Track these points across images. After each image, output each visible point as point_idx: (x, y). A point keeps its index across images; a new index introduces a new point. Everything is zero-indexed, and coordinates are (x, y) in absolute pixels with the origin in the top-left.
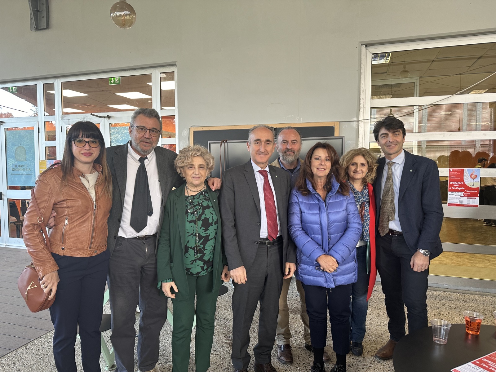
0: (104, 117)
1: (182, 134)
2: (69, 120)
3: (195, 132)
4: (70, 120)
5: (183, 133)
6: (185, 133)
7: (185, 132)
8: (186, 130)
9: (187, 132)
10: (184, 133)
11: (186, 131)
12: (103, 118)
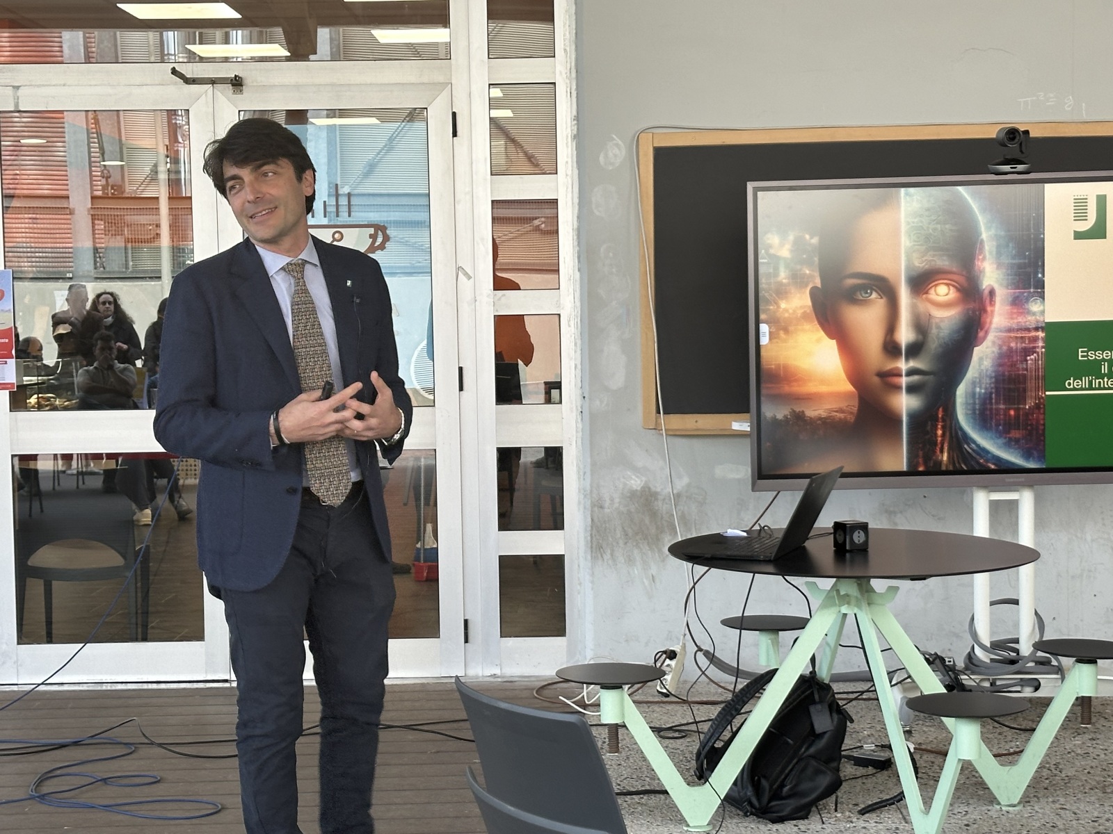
0: (213, 82)
1: (602, 159)
2: (17, 88)
3: (664, 157)
4: (20, 92)
5: (606, 156)
6: (615, 156)
7: (616, 151)
8: (620, 142)
9: (624, 152)
10: (610, 154)
11: (617, 145)
12: (208, 88)
